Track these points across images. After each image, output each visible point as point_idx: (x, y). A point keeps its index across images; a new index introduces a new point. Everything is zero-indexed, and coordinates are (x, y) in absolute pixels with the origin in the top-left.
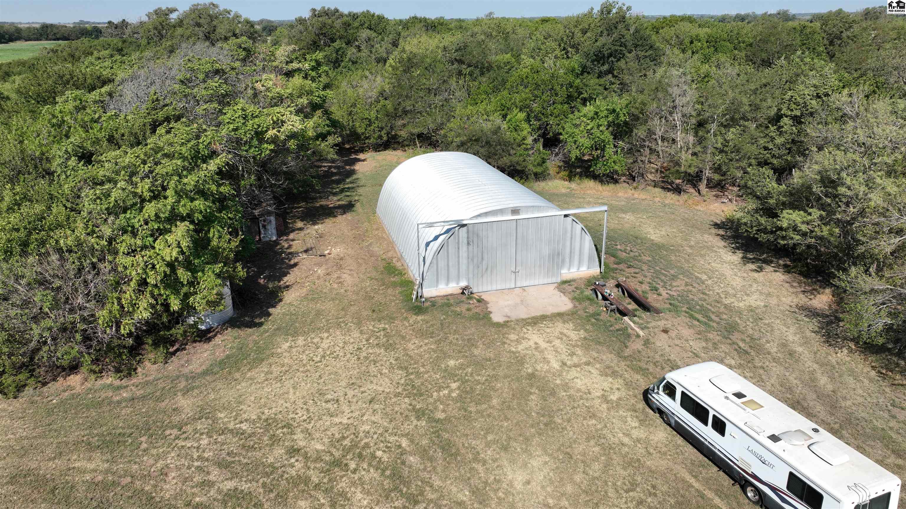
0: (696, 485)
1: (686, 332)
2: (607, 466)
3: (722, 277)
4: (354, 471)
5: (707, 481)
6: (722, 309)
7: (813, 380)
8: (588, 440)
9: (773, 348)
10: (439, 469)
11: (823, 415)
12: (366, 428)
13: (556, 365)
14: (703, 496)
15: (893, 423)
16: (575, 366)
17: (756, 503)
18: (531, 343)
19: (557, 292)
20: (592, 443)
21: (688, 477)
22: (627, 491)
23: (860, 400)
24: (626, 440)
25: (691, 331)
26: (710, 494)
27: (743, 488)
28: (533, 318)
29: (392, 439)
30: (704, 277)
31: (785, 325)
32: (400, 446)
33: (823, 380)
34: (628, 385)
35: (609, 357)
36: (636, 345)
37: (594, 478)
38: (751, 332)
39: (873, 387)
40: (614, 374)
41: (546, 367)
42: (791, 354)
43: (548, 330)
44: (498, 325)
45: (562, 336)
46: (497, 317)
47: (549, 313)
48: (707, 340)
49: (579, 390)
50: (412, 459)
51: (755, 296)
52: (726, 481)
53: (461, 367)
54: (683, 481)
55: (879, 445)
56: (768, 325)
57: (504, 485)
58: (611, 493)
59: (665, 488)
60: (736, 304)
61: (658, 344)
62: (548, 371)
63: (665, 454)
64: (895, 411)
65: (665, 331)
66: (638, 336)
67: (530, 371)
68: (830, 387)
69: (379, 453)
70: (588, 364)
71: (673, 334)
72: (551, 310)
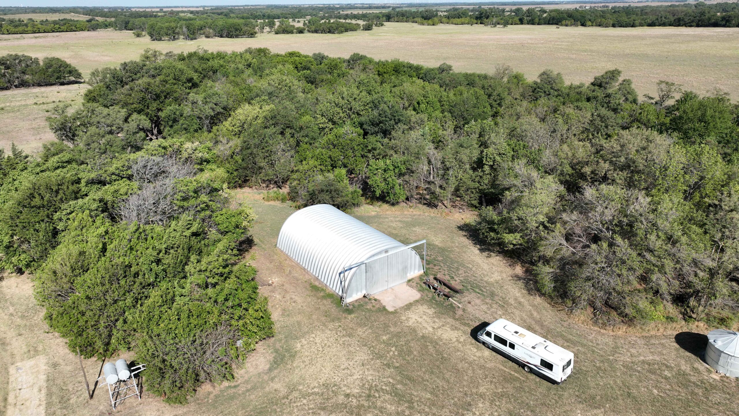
0: (507, 370)
1: (478, 301)
2: (473, 370)
3: (478, 265)
4: (379, 397)
5: (510, 368)
6: (485, 284)
7: (532, 315)
8: (461, 361)
9: (512, 301)
10: (412, 387)
11: (539, 330)
12: (371, 377)
13: (431, 329)
14: (511, 374)
15: (563, 329)
16: (439, 328)
17: (529, 372)
18: (414, 320)
19: (408, 287)
20: (463, 362)
21: (503, 368)
22: (485, 379)
23: (550, 320)
24: (475, 358)
25: (479, 300)
26: (513, 373)
27: (524, 368)
28: (406, 305)
29: (385, 380)
30: (471, 266)
31: (513, 288)
32: (390, 382)
33: (535, 314)
34: (464, 332)
35: (450, 320)
36: (460, 312)
37: (471, 377)
38: (501, 295)
39: (553, 314)
40: (456, 329)
41: (427, 332)
42: (520, 303)
43: (417, 311)
44: (392, 313)
45: (425, 313)
46: (390, 309)
47: (412, 302)
48: (487, 304)
49: (446, 340)
50: (399, 386)
51: (496, 274)
52: (516, 366)
53: (389, 339)
54: (502, 370)
55: (560, 339)
56: (506, 289)
57: (441, 388)
58: (480, 381)
59: (497, 374)
60: (490, 280)
61: (469, 310)
62: (429, 333)
63: (491, 360)
64: (563, 323)
65: (469, 303)
66: (459, 307)
67: (421, 334)
68: (538, 317)
69: (384, 387)
70: (443, 326)
71: (473, 303)
72: (412, 300)
